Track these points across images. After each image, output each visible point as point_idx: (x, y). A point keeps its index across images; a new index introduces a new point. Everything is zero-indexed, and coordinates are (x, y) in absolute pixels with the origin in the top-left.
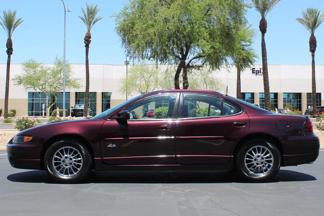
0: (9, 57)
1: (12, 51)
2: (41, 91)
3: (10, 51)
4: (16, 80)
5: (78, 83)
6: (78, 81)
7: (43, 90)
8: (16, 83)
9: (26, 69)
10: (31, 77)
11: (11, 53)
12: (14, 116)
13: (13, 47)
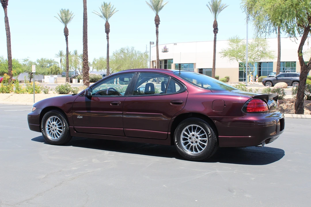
0: (215, 35)
1: (218, 30)
2: (242, 62)
3: (216, 30)
4: (222, 53)
5: (273, 55)
6: (272, 53)
7: (243, 61)
8: (222, 56)
9: (231, 43)
10: (233, 51)
11: (217, 32)
12: (227, 81)
13: (218, 27)
